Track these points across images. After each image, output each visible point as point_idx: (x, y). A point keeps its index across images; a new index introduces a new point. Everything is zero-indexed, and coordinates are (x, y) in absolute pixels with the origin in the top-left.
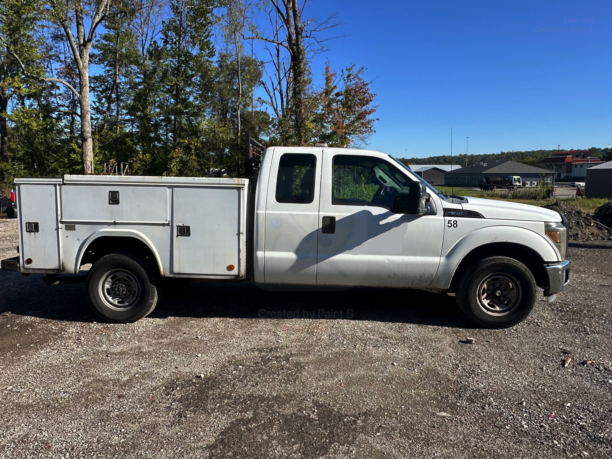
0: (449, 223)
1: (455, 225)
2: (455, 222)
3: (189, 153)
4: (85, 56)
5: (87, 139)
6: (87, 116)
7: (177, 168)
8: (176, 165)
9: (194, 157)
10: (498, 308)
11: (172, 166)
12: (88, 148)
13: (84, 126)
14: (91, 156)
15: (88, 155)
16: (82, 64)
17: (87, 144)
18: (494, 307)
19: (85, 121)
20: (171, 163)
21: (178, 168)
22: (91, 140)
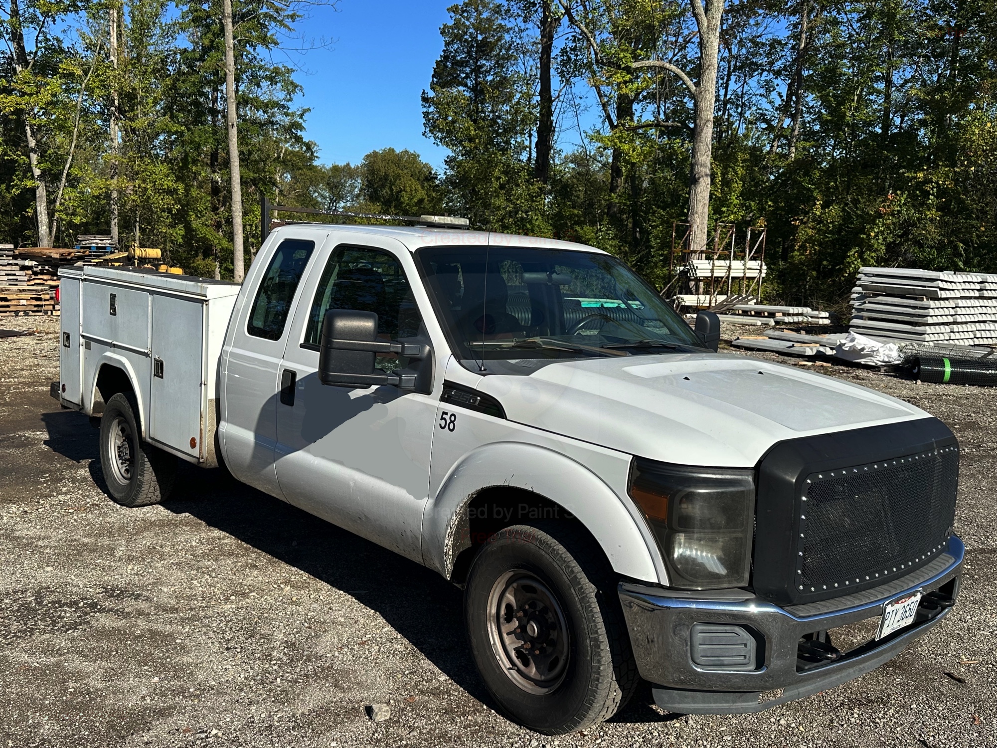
0: (442, 418)
1: (452, 426)
2: (453, 418)
3: (922, 204)
4: (716, 4)
5: (699, 178)
6: (704, 131)
7: (884, 239)
8: (882, 232)
9: (932, 214)
10: (533, 671)
11: (872, 234)
12: (699, 197)
13: (697, 152)
14: (703, 213)
15: (697, 213)
16: (706, 24)
17: (699, 190)
18: (526, 664)
19: (700, 142)
20: (872, 228)
21: (890, 239)
22: (708, 180)
